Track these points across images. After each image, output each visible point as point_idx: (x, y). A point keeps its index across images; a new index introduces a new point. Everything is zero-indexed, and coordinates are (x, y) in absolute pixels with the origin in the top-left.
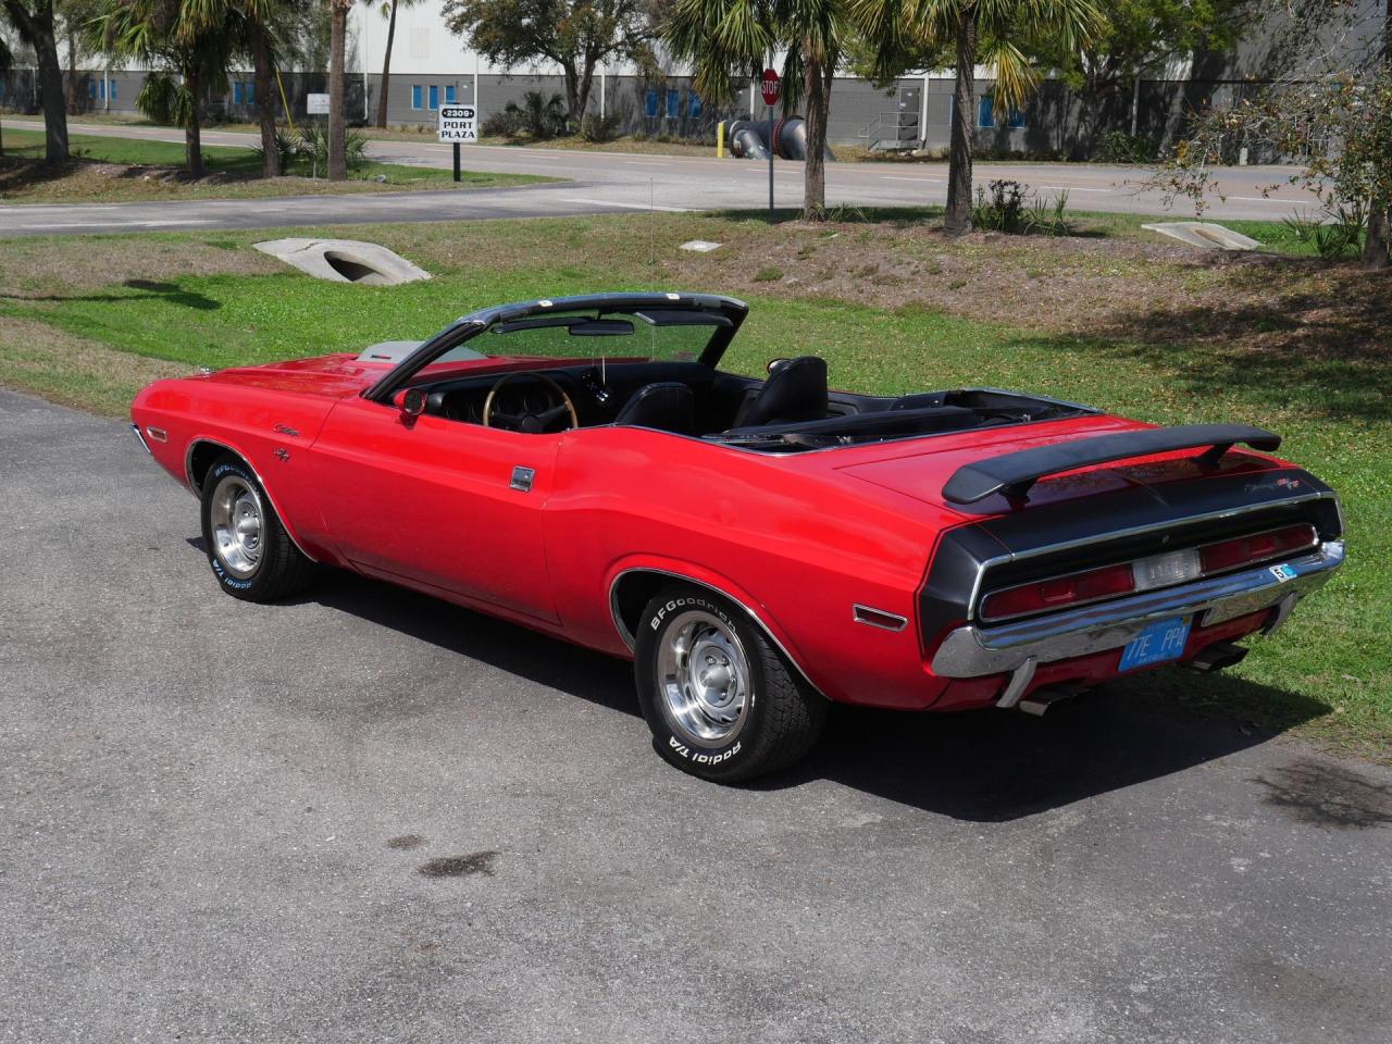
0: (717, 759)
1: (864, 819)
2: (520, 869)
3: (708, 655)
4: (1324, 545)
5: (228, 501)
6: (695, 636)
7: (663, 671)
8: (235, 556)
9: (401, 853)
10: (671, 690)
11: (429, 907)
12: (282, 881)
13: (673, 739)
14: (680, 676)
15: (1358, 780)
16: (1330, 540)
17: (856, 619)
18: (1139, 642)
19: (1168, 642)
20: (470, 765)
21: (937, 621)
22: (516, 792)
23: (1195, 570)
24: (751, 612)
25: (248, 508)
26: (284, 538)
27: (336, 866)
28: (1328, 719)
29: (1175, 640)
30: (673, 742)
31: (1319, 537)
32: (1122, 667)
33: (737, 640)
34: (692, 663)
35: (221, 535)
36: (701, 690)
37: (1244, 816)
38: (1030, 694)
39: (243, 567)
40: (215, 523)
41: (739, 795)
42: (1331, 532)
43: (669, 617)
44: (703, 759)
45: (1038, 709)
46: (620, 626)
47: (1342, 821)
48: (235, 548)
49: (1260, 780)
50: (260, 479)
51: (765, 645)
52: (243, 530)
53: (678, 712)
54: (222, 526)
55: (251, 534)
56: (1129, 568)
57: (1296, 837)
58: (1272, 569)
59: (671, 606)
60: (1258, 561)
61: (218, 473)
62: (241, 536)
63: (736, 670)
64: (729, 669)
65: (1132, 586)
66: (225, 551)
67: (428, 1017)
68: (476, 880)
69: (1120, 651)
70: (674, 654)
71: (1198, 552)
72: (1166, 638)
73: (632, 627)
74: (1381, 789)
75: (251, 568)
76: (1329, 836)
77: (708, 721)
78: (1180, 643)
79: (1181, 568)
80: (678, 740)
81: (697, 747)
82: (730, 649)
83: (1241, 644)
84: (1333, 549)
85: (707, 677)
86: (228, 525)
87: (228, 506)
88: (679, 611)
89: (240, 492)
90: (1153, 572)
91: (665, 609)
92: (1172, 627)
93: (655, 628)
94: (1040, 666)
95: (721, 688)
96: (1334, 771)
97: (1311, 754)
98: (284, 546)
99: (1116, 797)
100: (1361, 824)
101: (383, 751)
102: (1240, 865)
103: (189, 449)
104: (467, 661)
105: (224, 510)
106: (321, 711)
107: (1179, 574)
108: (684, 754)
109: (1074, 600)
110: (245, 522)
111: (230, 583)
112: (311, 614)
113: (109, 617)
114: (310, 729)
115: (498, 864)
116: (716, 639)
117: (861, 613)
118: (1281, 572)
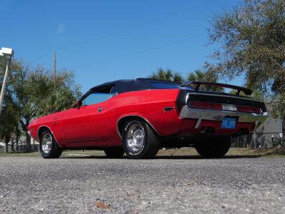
0: (138, 154)
3: (137, 134)
5: (46, 138)
7: (128, 137)
8: (46, 150)
10: (129, 141)
13: (130, 153)
17: (164, 111)
18: (225, 121)
21: (179, 104)
23: (236, 109)
25: (49, 140)
26: (56, 143)
31: (262, 111)
35: (43, 146)
36: (135, 141)
40: (42, 143)
42: (265, 110)
46: (119, 133)
50: (52, 133)
51: (147, 125)
53: (130, 145)
56: (221, 105)
58: (252, 113)
60: (249, 112)
61: (43, 133)
62: (47, 146)
63: (142, 136)
65: (222, 108)
66: (43, 149)
69: (220, 122)
71: (236, 106)
72: (231, 123)
75: (48, 152)
77: (137, 147)
78: (234, 125)
81: (134, 152)
82: (141, 131)
84: (265, 114)
85: (136, 138)
86: (45, 144)
90: (226, 106)
91: (128, 125)
93: (126, 130)
95: (139, 141)
107: (232, 109)
108: (132, 155)
109: (209, 107)
110: (48, 143)
111: (44, 155)
118: (255, 114)
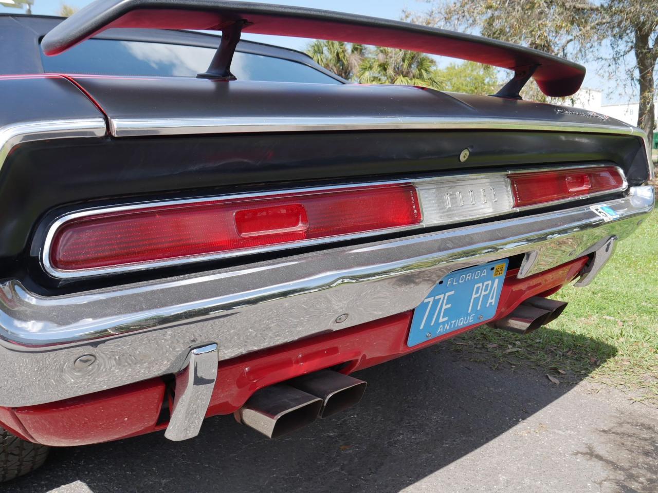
4: (632, 190)
16: (638, 185)
18: (436, 302)
19: (477, 299)
23: (506, 203)
29: (486, 297)
31: (628, 181)
32: (416, 339)
42: (639, 177)
49: (591, 454)
56: (411, 189)
58: (593, 208)
60: (576, 198)
65: (417, 219)
69: (407, 317)
71: (508, 180)
72: (474, 296)
78: (493, 301)
83: (554, 297)
84: (643, 193)
90: (448, 198)
92: (482, 280)
97: (626, 405)
107: (485, 208)
109: (307, 235)
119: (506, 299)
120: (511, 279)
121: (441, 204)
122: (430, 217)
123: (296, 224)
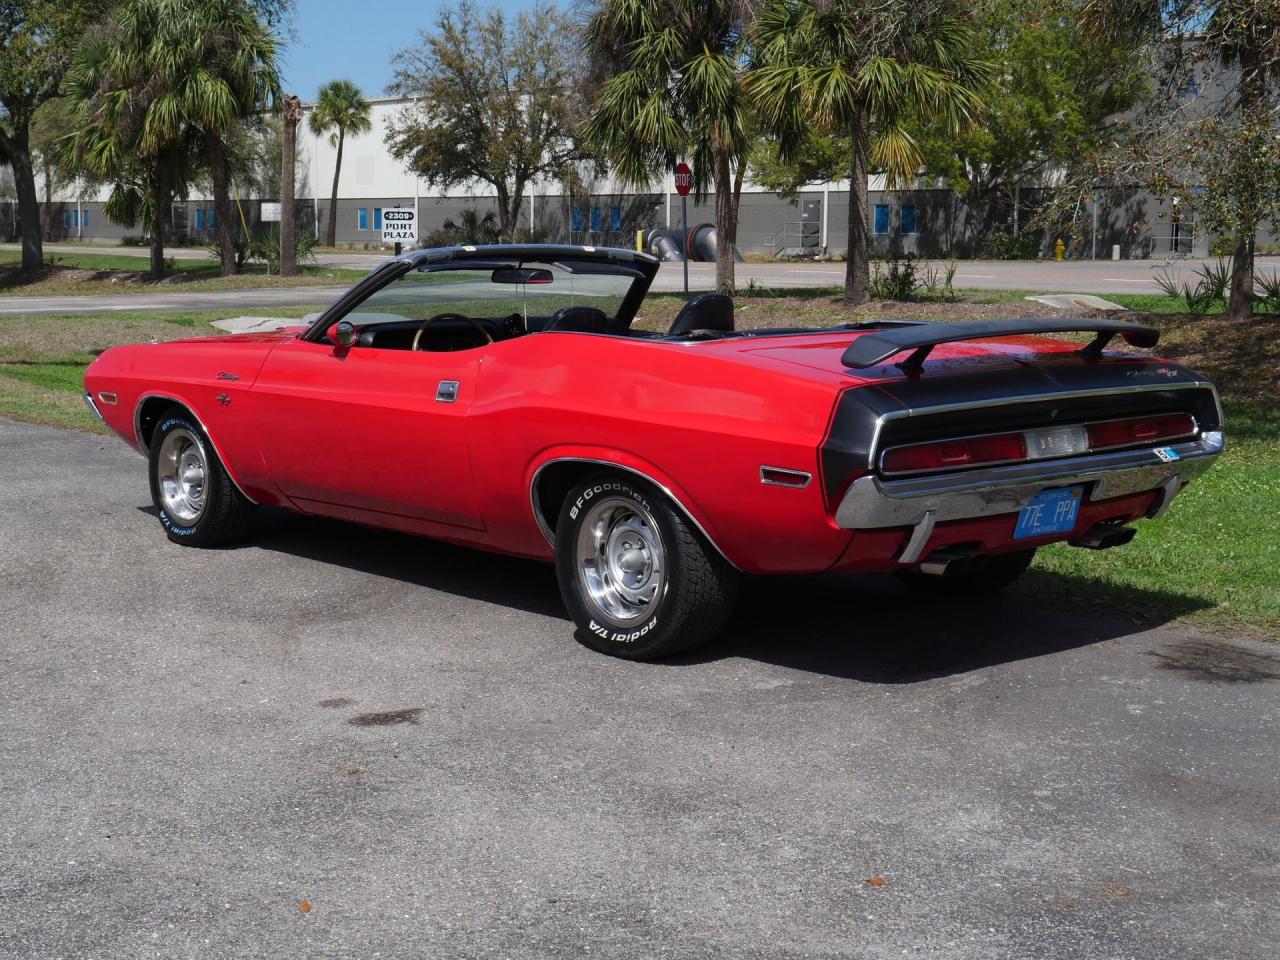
0: (635, 636)
1: (775, 683)
2: (445, 720)
3: (624, 541)
4: (1204, 435)
5: (175, 453)
6: (612, 523)
7: (582, 555)
8: (181, 505)
9: (331, 711)
10: (589, 574)
11: (356, 746)
12: (215, 730)
13: (592, 623)
14: (598, 560)
15: (1244, 652)
16: (1209, 430)
17: (763, 481)
18: (1033, 510)
19: (1060, 513)
20: (401, 652)
21: (839, 470)
22: (443, 668)
23: (1083, 446)
24: (667, 491)
25: (193, 460)
26: (227, 483)
27: (268, 719)
28: (1213, 611)
29: (1066, 513)
30: (593, 626)
31: (1199, 427)
32: (1017, 535)
33: (653, 522)
34: (609, 551)
35: (167, 485)
36: (618, 574)
37: (1136, 676)
38: (929, 553)
39: (187, 515)
40: (162, 473)
41: (656, 669)
42: (1210, 422)
43: (588, 505)
44: (621, 638)
45: (938, 569)
46: (541, 521)
47: (1232, 679)
48: (181, 499)
49: (1152, 653)
50: (205, 428)
51: (677, 520)
52: (188, 480)
53: (595, 594)
54: (169, 478)
55: (196, 484)
56: (1021, 439)
57: (1187, 690)
58: (1156, 451)
59: (588, 494)
60: (1142, 442)
61: (164, 427)
62: (187, 487)
63: (653, 553)
64: (645, 553)
65: (1024, 454)
66: (169, 501)
67: (355, 821)
68: (404, 729)
69: (1014, 517)
70: (593, 538)
71: (1084, 429)
72: (1058, 510)
73: (551, 523)
74: (1267, 658)
75: (193, 516)
76: (1221, 689)
77: (626, 604)
78: (1071, 516)
79: (1069, 443)
80: (597, 623)
81: (614, 628)
82: (646, 531)
83: (1131, 525)
84: (1212, 438)
85: (624, 559)
86: (174, 476)
87: (175, 458)
88: (596, 498)
89: (185, 444)
90: (1043, 442)
91: (583, 498)
92: (1065, 499)
93: (574, 517)
94: (938, 525)
95: (636, 571)
96: (1222, 647)
97: (1198, 635)
98: (226, 490)
99: (1016, 666)
100: (1249, 680)
101: (314, 644)
102: (1136, 710)
103: (138, 407)
104: (398, 583)
105: (171, 461)
106: (257, 618)
107: (1068, 449)
108: (604, 635)
109: (969, 462)
110: (190, 473)
111: (176, 531)
112: (251, 556)
113: (60, 559)
114: (250, 631)
115: (426, 716)
116: (632, 524)
117: (768, 474)
118: (1165, 454)
119: (1081, 516)
120: (1085, 502)
121: (1038, 445)
122: (1033, 454)
123: (962, 455)
